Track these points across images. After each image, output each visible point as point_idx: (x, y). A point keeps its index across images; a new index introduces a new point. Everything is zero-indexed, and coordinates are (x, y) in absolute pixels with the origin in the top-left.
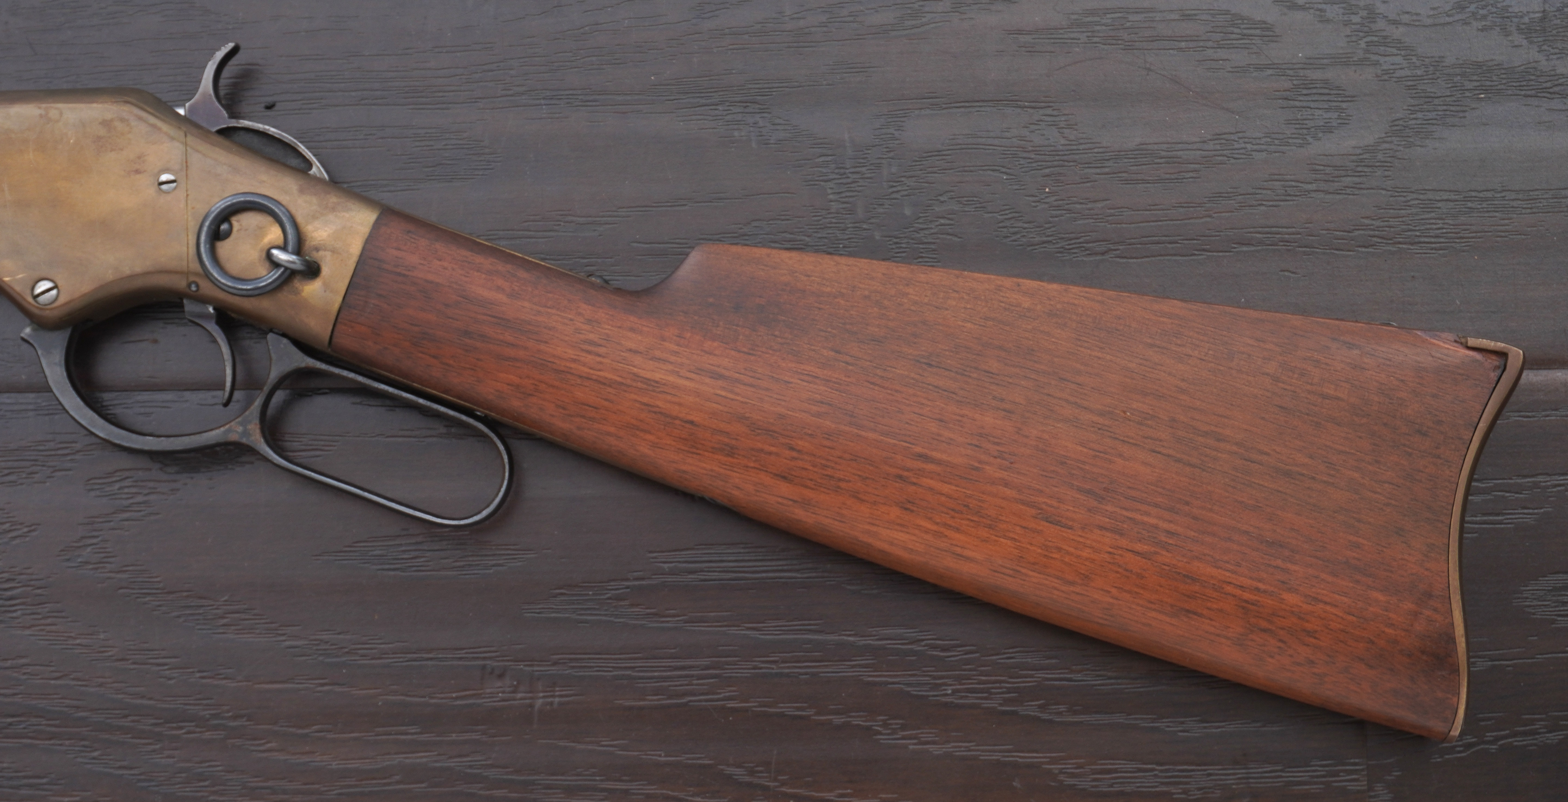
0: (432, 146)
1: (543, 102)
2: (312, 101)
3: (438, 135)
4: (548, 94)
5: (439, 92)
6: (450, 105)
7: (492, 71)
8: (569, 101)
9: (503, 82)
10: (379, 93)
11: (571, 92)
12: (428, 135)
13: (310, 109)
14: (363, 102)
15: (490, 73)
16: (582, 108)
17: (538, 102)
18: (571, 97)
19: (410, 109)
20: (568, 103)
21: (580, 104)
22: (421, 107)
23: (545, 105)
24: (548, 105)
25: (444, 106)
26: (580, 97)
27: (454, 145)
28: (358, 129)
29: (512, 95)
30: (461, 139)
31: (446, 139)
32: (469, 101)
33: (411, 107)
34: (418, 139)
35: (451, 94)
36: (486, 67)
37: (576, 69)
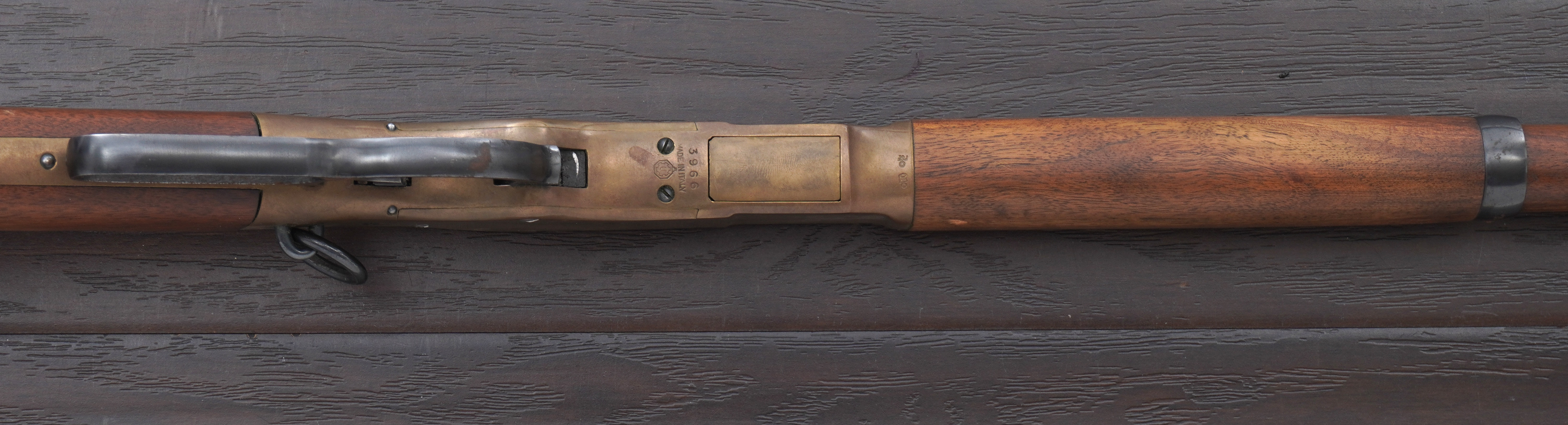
0: (1428, 112)
1: (1525, 73)
2: (1321, 72)
3: (1432, 102)
4: (1529, 67)
5: (1434, 64)
6: (1443, 76)
7: (1480, 45)
8: (1548, 72)
9: (1490, 55)
10: (1380, 64)
11: (1550, 65)
12: (1424, 102)
13: (1320, 78)
14: (1366, 72)
15: (1479, 47)
16: (1559, 79)
17: (1521, 73)
18: (1550, 69)
19: (1407, 79)
20: (1548, 75)
21: (1558, 75)
22: (1418, 77)
23: (1527, 76)
24: (1529, 76)
25: (1438, 76)
26: (1558, 69)
27: (1447, 111)
28: (1363, 96)
29: (1497, 67)
30: (1453, 106)
31: (1441, 106)
32: (1460, 72)
33: (1408, 77)
34: (1415, 106)
35: (1444, 66)
36: (1474, 42)
37: (1555, 45)
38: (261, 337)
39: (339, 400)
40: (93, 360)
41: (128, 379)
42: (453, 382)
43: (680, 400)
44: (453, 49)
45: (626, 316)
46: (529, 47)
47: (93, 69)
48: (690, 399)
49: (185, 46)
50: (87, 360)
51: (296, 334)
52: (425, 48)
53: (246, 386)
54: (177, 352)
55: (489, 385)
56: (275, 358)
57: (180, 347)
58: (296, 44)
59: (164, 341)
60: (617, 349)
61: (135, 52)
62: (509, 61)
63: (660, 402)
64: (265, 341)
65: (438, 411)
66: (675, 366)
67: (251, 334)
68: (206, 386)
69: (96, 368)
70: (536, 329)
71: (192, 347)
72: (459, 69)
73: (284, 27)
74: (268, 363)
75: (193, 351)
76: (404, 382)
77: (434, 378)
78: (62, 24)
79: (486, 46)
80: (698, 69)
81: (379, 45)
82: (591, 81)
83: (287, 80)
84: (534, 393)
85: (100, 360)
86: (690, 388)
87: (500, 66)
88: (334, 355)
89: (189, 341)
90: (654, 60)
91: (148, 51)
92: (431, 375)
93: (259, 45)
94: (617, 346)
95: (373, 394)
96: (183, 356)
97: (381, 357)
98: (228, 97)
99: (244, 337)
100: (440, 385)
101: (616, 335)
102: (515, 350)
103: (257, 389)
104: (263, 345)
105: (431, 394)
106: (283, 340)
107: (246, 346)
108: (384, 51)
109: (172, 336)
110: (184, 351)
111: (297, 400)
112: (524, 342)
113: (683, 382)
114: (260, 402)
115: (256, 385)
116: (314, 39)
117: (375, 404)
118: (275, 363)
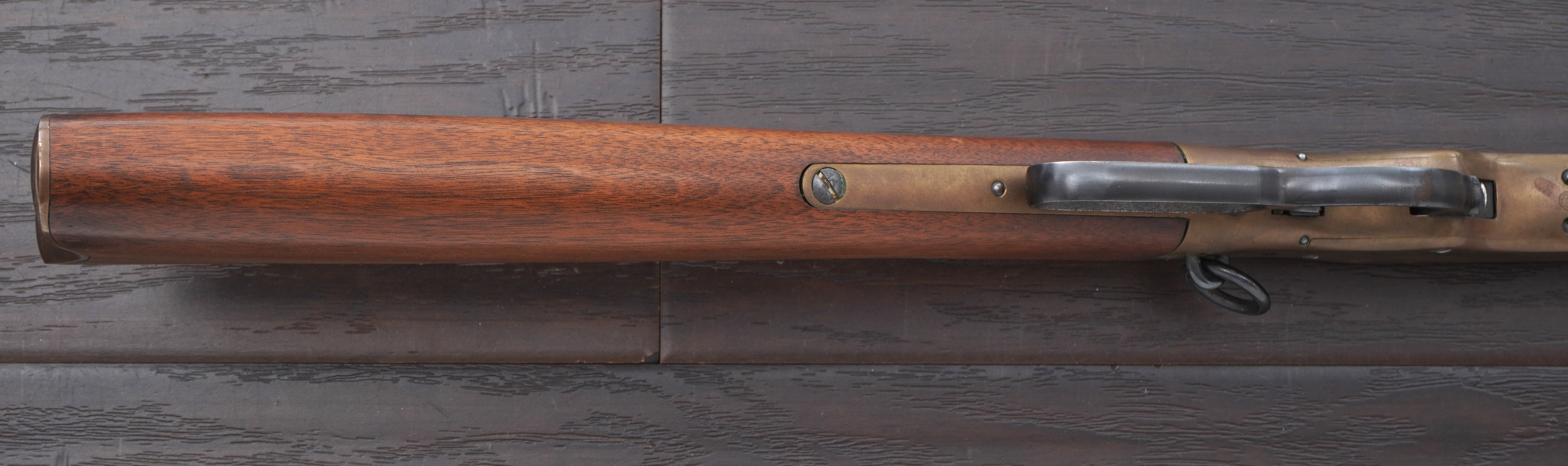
38: (1123, 369)
39: (1202, 431)
40: (957, 390)
41: (991, 409)
42: (1314, 415)
43: (1542, 434)
44: (1312, 81)
45: (1487, 349)
46: (1387, 79)
47: (954, 100)
48: (1552, 433)
49: (1046, 77)
50: (950, 390)
51: (1158, 366)
52: (1283, 81)
53: (1109, 417)
54: (1040, 383)
55: (1351, 418)
56: (1138, 389)
57: (1043, 377)
58: (1155, 76)
59: (1027, 372)
60: (1478, 383)
61: (995, 83)
62: (1367, 93)
63: (1522, 436)
64: (1127, 372)
65: (1300, 444)
66: (1536, 401)
67: (1114, 366)
68: (1069, 417)
69: (961, 398)
70: (1395, 361)
71: (1055, 378)
72: (1317, 101)
73: (1143, 59)
74: (1130, 394)
75: (1056, 382)
76: (1266, 415)
77: (1296, 410)
78: (924, 56)
79: (1344, 79)
80: (1556, 102)
81: (1237, 77)
82: (1450, 114)
83: (1146, 112)
84: (1396, 426)
85: (964, 390)
86: (1553, 422)
87: (1358, 99)
88: (1196, 386)
89: (1052, 372)
90: (1511, 92)
91: (1009, 83)
92: (1292, 407)
93: (1118, 76)
94: (1478, 379)
95: (1235, 426)
96: (1045, 387)
97: (1243, 389)
98: (1088, 128)
99: (1107, 369)
100: (1301, 418)
101: (1477, 369)
102: (1376, 383)
103: (1120, 420)
104: (1125, 376)
105: (1292, 426)
106: (1145, 371)
107: (1108, 377)
108: (1243, 83)
109: (1035, 367)
110: (1047, 382)
111: (1161, 431)
112: (1384, 375)
113: (1544, 417)
114: (1123, 433)
115: (1118, 416)
116: (1174, 71)
117: (1238, 436)
118: (1137, 394)
